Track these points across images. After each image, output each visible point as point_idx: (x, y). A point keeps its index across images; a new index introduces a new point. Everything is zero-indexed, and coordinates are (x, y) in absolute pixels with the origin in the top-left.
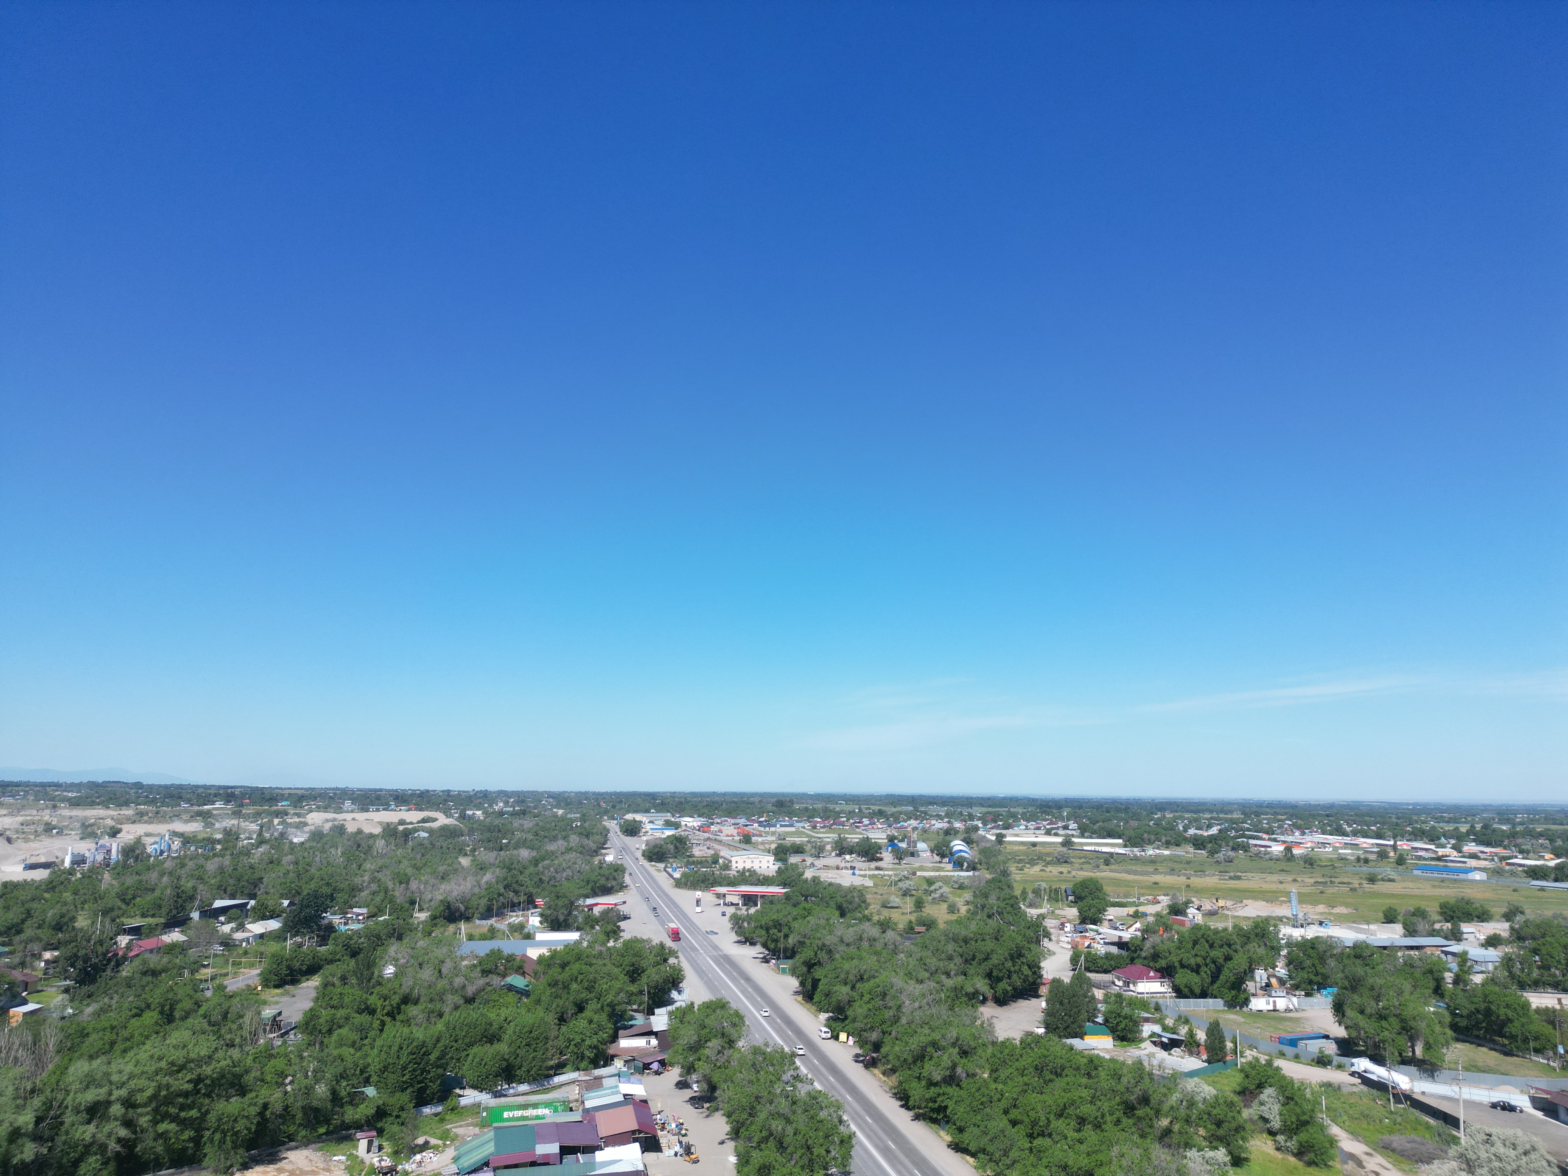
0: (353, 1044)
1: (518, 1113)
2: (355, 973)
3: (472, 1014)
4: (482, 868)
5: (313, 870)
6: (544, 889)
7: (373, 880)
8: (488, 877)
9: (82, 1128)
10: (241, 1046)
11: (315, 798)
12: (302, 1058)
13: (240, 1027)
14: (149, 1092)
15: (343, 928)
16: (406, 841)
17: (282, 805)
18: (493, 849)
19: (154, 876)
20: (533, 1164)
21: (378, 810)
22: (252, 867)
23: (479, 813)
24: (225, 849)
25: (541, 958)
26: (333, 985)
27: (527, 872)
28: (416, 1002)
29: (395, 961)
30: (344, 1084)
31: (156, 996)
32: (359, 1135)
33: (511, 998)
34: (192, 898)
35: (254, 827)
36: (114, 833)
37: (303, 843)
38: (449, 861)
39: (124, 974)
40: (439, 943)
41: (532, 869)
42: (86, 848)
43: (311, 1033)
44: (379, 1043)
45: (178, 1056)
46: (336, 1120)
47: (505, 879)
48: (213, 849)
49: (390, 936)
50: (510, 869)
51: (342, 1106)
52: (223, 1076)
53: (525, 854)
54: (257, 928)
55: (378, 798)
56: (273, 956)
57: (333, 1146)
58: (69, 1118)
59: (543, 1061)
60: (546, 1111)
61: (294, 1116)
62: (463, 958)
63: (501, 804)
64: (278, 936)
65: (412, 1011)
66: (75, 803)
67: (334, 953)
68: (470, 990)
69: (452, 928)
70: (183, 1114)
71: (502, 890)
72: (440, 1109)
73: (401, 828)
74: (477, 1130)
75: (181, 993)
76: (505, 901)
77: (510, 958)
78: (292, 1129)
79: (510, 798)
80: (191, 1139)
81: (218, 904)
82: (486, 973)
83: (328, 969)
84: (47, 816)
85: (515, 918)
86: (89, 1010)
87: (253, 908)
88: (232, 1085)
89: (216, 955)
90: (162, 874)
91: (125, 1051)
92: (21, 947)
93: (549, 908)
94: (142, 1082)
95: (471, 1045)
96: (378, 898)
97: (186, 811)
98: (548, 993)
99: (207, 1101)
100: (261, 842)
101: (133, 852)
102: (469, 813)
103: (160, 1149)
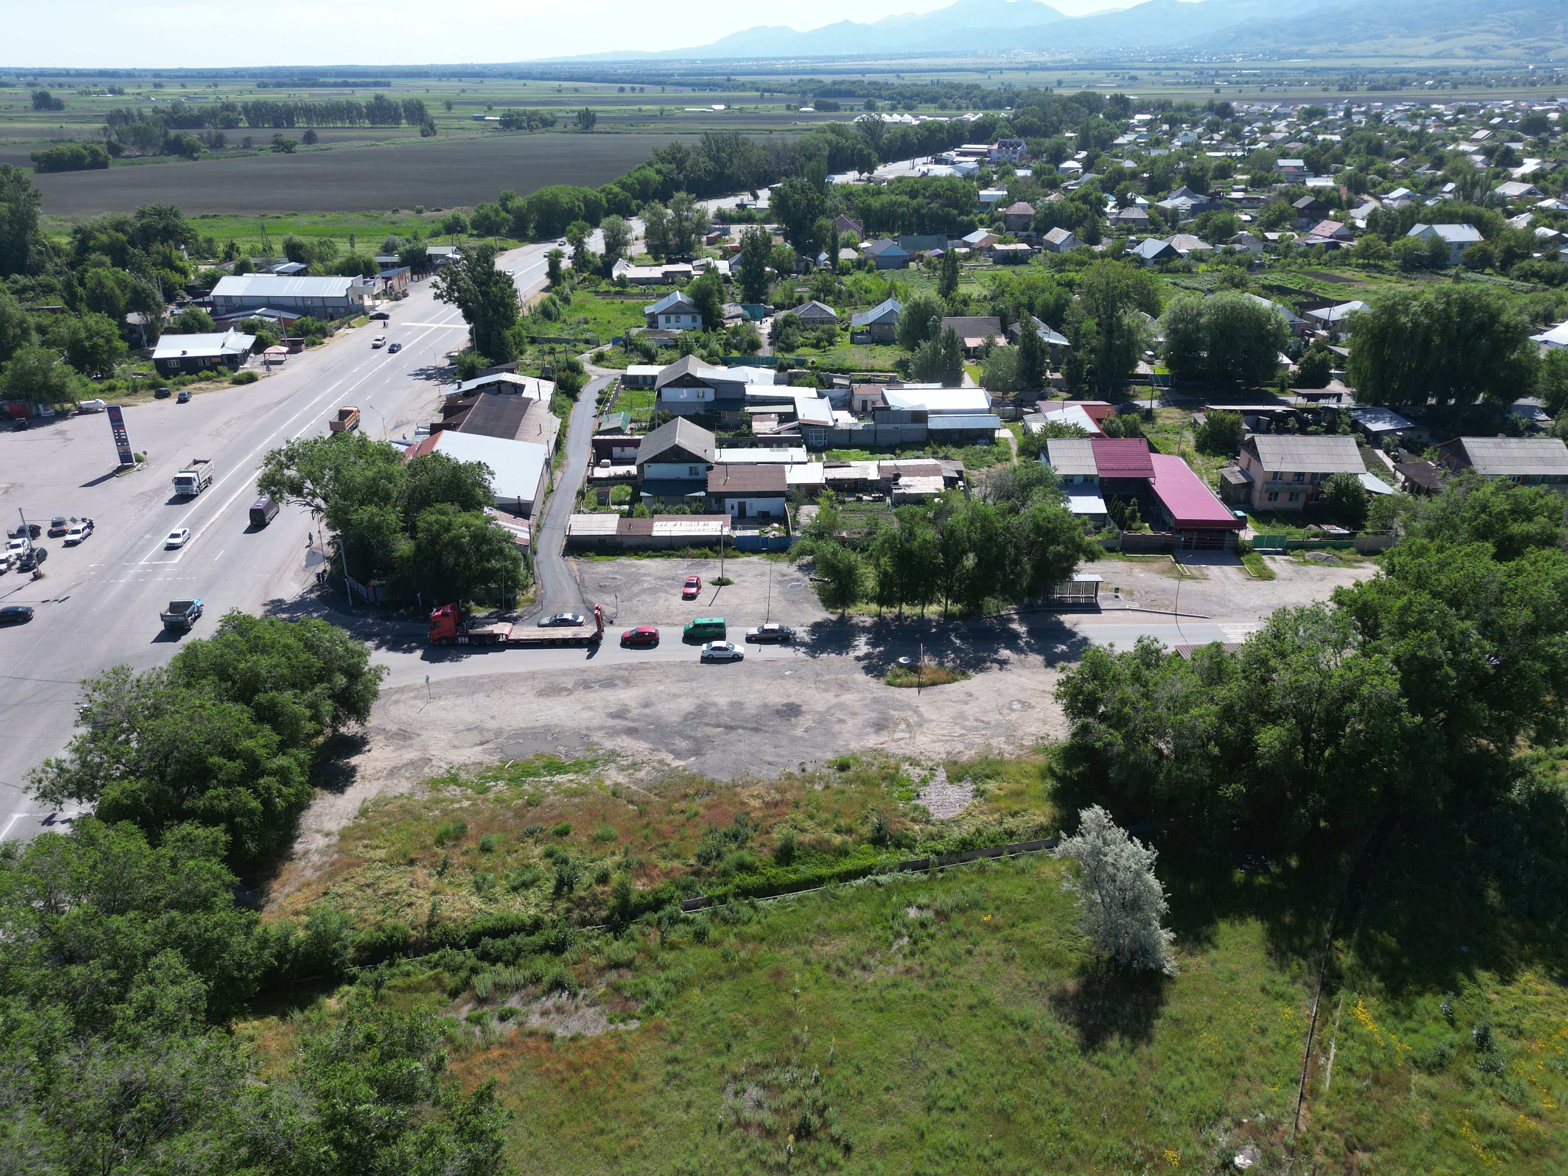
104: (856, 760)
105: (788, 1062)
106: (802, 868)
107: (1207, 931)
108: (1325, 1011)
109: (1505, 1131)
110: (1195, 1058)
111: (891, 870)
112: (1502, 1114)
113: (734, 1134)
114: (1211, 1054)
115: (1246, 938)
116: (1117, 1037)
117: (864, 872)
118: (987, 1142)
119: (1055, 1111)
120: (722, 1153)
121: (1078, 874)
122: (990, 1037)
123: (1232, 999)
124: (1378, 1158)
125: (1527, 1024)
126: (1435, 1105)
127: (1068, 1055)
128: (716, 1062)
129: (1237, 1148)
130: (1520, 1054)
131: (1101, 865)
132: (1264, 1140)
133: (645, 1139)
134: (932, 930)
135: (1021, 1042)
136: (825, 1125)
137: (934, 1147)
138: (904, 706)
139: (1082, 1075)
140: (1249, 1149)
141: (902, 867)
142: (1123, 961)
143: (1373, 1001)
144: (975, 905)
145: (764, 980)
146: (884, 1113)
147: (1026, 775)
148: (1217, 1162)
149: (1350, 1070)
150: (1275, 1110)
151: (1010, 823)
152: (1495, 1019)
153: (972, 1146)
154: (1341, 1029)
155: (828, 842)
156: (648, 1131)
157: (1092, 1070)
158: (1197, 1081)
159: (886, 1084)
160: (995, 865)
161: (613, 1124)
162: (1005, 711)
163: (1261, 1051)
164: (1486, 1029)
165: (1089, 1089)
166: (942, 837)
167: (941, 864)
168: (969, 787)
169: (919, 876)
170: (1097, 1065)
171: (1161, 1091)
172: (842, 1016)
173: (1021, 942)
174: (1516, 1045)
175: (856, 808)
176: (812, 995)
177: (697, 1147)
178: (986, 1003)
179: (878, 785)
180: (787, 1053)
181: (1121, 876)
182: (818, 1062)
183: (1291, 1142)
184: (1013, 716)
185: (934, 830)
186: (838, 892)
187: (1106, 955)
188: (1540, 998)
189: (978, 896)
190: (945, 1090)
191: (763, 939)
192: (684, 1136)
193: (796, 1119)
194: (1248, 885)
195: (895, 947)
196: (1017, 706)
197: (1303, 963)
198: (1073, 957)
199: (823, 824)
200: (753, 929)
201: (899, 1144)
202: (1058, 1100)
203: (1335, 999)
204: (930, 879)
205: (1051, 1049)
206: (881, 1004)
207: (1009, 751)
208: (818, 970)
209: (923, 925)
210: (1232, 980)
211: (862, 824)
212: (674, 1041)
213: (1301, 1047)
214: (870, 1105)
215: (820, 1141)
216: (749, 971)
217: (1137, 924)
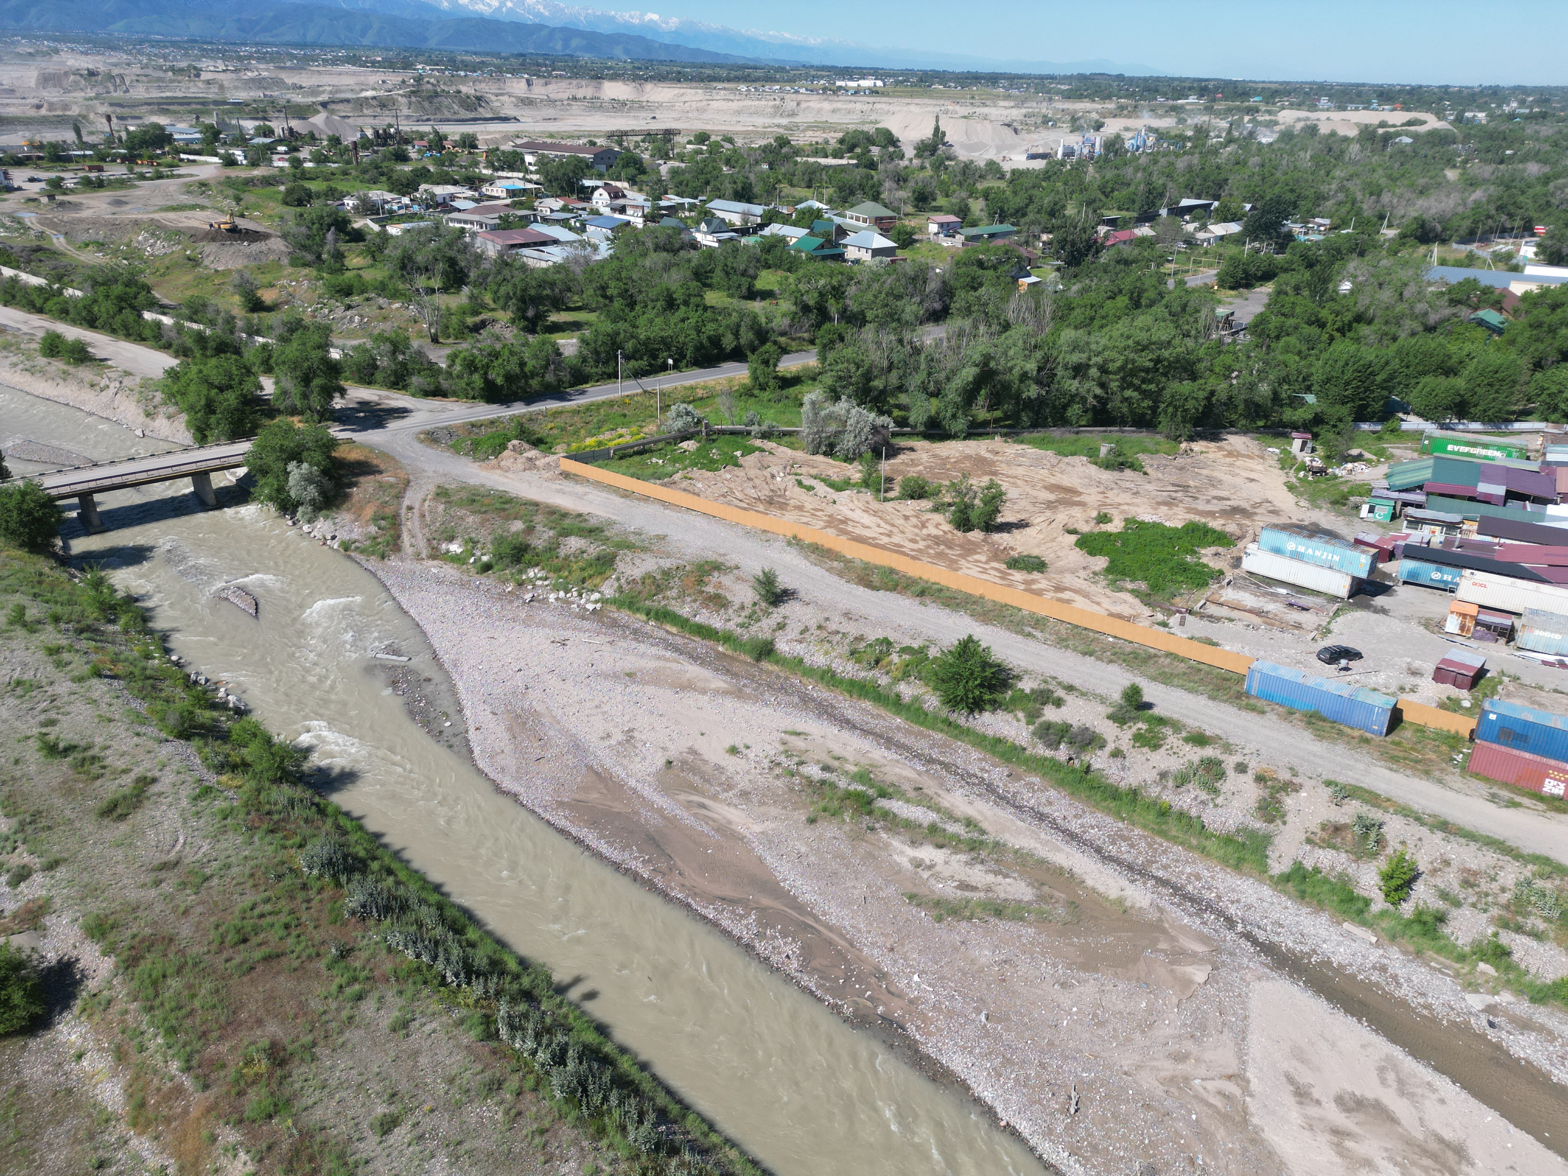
0: (1299, 353)
1: (1466, 449)
2: (1309, 285)
3: (1432, 342)
4: (1472, 183)
5: (1278, 174)
6: (1549, 215)
7: (1342, 188)
8: (1478, 194)
9: (1069, 382)
10: (1196, 338)
11: (1288, 93)
12: (1249, 357)
13: (1196, 321)
14: (1119, 364)
15: (1302, 238)
16: (1385, 146)
17: (1254, 101)
18: (1491, 161)
19: (1129, 171)
20: (1472, 499)
21: (1357, 109)
22: (1218, 167)
23: (1481, 115)
24: (1195, 147)
25: (1527, 296)
26: (1286, 294)
27: (1531, 192)
28: (1370, 322)
29: (1353, 278)
30: (1286, 387)
31: (1127, 283)
32: (1294, 434)
33: (1480, 333)
34: (1161, 195)
35: (1224, 124)
36: (1098, 126)
37: (1271, 144)
38: (1433, 173)
39: (1102, 260)
40: (1405, 264)
41: (1539, 189)
42: (1074, 140)
43: (1260, 336)
44: (1324, 356)
45: (1143, 336)
46: (1275, 417)
47: (1500, 198)
48: (1184, 146)
49: (1351, 250)
50: (1508, 187)
51: (1281, 406)
52: (1178, 361)
53: (1533, 169)
54: (1218, 229)
55: (1359, 94)
56: (1231, 258)
57: (1269, 439)
58: (1060, 372)
59: (1505, 404)
60: (1498, 454)
61: (1236, 406)
62: (1430, 284)
63: (1514, 105)
64: (1237, 240)
65: (1364, 330)
66: (1069, 96)
67: (1292, 262)
68: (1433, 318)
69: (1422, 249)
70: (1144, 386)
71: (1493, 212)
72: (1379, 428)
73: (1381, 131)
74: (1415, 455)
75: (1148, 282)
76: (1494, 225)
77: (1487, 291)
78: (1234, 417)
79: (1529, 95)
80: (1149, 407)
81: (1185, 202)
82: (1454, 302)
83: (1283, 277)
84: (1044, 109)
85: (1502, 246)
86: (1075, 288)
87: (1217, 209)
88: (1185, 370)
89: (1179, 252)
90: (1137, 170)
91: (1102, 327)
92: (1025, 228)
93: (1552, 237)
94: (1114, 354)
95: (1424, 373)
96: (1344, 210)
97: (1161, 105)
98: (1527, 334)
99: (1164, 379)
100: (1230, 141)
101: (1113, 146)
102: (1469, 115)
103: (1125, 410)
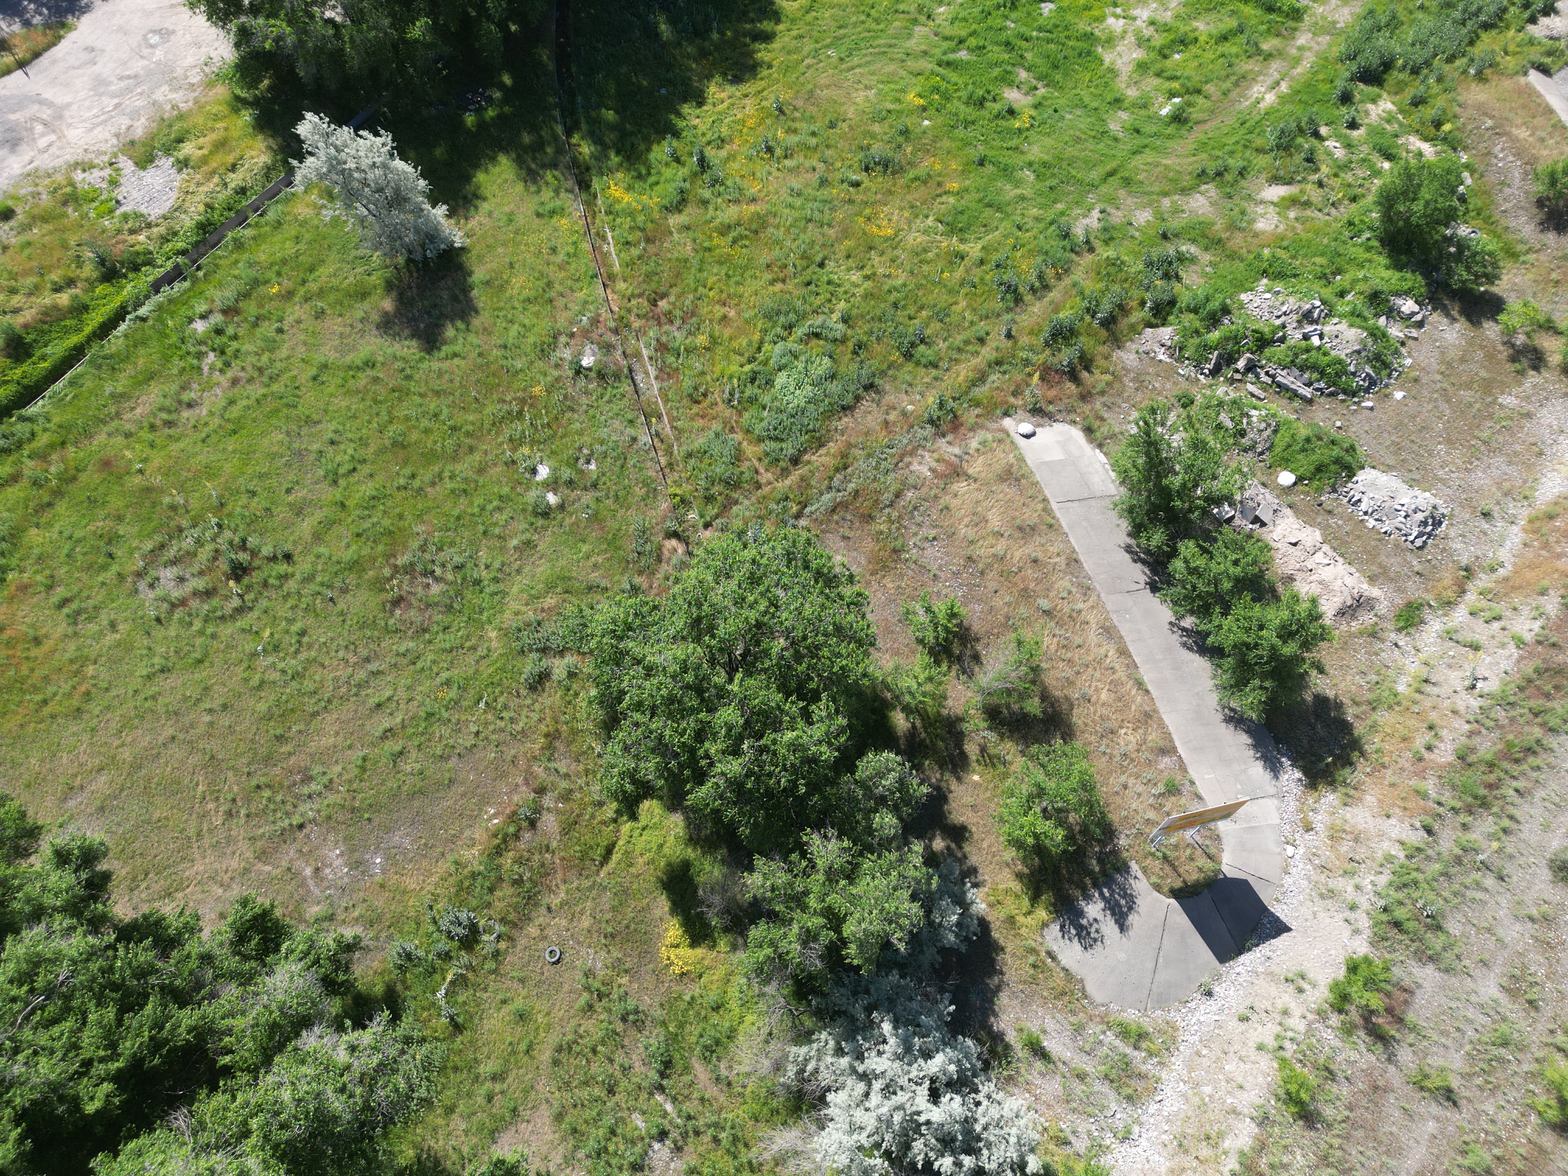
104: (17, 198)
105: (180, 530)
106: (48, 350)
107: (469, 189)
108: (590, 203)
109: (739, 225)
110: (516, 304)
111: (147, 297)
112: (731, 213)
113: (176, 616)
114: (526, 293)
115: (504, 176)
116: (449, 326)
117: (120, 315)
118: (398, 474)
119: (436, 415)
120: (177, 636)
121: (331, 197)
122: (349, 393)
123: (519, 238)
124: (672, 299)
125: (725, 131)
126: (691, 233)
127: (420, 365)
128: (109, 575)
129: (580, 354)
130: (727, 159)
131: (346, 175)
132: (594, 336)
133: (93, 677)
134: (230, 331)
135: (376, 380)
136: (254, 554)
137: (358, 506)
138: (22, 102)
139: (440, 374)
140: (588, 350)
141: (156, 287)
142: (418, 257)
143: (620, 175)
144: (256, 283)
145: (97, 478)
146: (299, 511)
147: (216, 118)
148: (570, 373)
149: (627, 243)
150: (591, 307)
151: (235, 180)
152: (704, 140)
153: (388, 485)
154: (609, 213)
155: (55, 307)
156: (90, 670)
157: (445, 365)
158: (526, 322)
159: (284, 488)
160: (249, 232)
161: (51, 689)
162: (146, 52)
163: (561, 267)
164: (701, 152)
165: (451, 381)
166: (175, 234)
167: (194, 262)
168: (166, 163)
169: (179, 287)
170: (447, 358)
171: (505, 347)
172: (202, 459)
173: (321, 293)
174: (723, 153)
175: (57, 254)
176: (157, 460)
177: (150, 649)
178: (324, 366)
179: (64, 215)
180: (172, 524)
181: (370, 176)
182: (208, 510)
183: (612, 325)
184: (159, 54)
185: (162, 230)
186: (106, 351)
187: (401, 260)
188: (726, 104)
189: (253, 273)
190: (338, 459)
191: (63, 443)
192: (129, 649)
193: (224, 566)
194: (482, 125)
195: (206, 369)
196: (154, 39)
197: (556, 173)
198: (376, 279)
199: (35, 291)
200: (43, 440)
201: (328, 524)
202: (433, 405)
203: (592, 190)
204: (194, 283)
205: (403, 370)
206: (230, 426)
207: (182, 99)
208: (146, 435)
209: (219, 332)
210: (511, 221)
211: (79, 266)
212: (50, 588)
213: (586, 246)
214: (282, 513)
215: (259, 568)
216: (74, 479)
217: (411, 217)
